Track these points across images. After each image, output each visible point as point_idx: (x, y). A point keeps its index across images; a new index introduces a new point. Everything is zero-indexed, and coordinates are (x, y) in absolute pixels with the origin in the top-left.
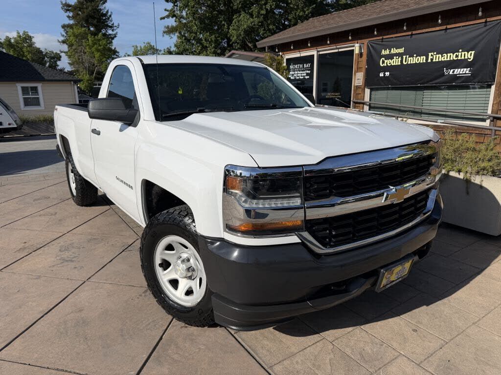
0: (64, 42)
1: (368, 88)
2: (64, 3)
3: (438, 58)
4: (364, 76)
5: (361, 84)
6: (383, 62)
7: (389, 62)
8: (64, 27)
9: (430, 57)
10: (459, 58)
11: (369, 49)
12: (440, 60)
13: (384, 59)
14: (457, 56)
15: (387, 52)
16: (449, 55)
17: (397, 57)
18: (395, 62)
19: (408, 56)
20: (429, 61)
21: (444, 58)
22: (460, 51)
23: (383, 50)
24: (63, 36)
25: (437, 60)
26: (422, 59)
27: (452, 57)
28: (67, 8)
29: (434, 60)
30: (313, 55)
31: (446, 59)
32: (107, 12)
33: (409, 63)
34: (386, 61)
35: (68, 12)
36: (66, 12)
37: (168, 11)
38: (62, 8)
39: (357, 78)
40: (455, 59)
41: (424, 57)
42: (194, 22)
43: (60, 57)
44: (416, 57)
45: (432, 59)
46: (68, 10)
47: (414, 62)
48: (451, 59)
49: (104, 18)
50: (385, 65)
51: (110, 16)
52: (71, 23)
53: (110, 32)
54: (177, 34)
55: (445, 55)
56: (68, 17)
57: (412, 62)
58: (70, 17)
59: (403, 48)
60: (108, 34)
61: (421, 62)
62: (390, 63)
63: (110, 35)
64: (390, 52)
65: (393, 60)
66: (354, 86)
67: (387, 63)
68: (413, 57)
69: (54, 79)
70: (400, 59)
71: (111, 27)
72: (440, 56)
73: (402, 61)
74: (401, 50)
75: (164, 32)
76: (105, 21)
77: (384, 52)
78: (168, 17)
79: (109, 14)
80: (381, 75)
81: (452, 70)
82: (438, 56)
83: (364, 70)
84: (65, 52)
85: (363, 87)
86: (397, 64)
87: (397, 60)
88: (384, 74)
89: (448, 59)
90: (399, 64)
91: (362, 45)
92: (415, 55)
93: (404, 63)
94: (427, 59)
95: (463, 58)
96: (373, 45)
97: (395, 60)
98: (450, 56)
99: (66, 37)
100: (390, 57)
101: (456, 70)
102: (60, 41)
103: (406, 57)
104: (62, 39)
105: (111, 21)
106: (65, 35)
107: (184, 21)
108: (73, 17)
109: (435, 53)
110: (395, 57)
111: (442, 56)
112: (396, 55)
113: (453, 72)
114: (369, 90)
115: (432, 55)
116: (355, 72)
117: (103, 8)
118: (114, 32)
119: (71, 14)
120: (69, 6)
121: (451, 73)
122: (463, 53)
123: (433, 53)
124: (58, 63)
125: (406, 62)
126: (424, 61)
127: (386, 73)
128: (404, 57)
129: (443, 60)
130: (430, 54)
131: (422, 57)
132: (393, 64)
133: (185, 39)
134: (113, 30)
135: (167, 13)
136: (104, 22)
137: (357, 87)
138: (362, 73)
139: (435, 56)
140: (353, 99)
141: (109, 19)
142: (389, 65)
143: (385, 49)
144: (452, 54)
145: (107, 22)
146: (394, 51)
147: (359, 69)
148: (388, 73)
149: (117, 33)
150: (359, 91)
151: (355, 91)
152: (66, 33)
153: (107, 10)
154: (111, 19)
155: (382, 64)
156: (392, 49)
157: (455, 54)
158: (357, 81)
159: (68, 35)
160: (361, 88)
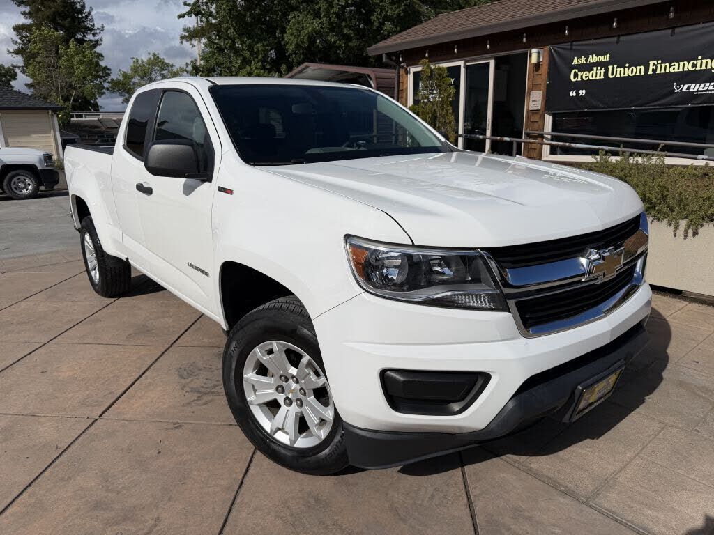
0: (17, 52)
1: (549, 114)
3: (663, 68)
4: (543, 95)
5: (539, 108)
6: (576, 75)
7: (585, 75)
8: (16, 28)
9: (651, 67)
10: (698, 68)
11: (554, 59)
12: (667, 71)
13: (577, 71)
14: (694, 66)
15: (583, 61)
16: (681, 64)
17: (599, 68)
18: (594, 75)
19: (615, 66)
20: (650, 72)
21: (674, 69)
22: (700, 57)
23: (576, 58)
24: (16, 43)
25: (663, 71)
26: (639, 71)
27: (688, 66)
29: (658, 72)
30: (460, 66)
31: (676, 70)
32: (83, 7)
33: (618, 76)
34: (580, 74)
35: (22, 5)
36: (19, 6)
37: (189, 5)
39: (531, 99)
40: (691, 69)
41: (642, 67)
42: (230, 22)
43: (16, 74)
44: (629, 67)
45: (654, 71)
46: (22, 3)
47: (626, 75)
48: (686, 69)
49: (80, 16)
50: (579, 79)
51: (89, 13)
52: (28, 24)
53: (90, 37)
54: (204, 40)
55: (676, 64)
56: (24, 13)
57: (622, 75)
58: (26, 14)
59: (608, 55)
60: (87, 40)
61: (638, 74)
62: (586, 77)
63: (91, 41)
64: (586, 60)
65: (591, 73)
66: (528, 111)
67: (582, 76)
68: (624, 67)
70: (603, 71)
71: (91, 30)
72: (668, 65)
73: (606, 73)
74: (606, 58)
75: (182, 38)
76: (82, 21)
77: (576, 61)
78: (189, 14)
79: (87, 10)
80: (573, 94)
81: (686, 86)
82: (663, 65)
83: (544, 87)
84: (19, 67)
85: (541, 112)
86: (598, 78)
87: (598, 72)
88: (578, 93)
89: (681, 70)
90: (602, 77)
91: (541, 51)
92: (627, 65)
93: (610, 76)
94: (647, 70)
95: (704, 67)
96: (557, 49)
97: (594, 72)
98: (684, 65)
99: (20, 44)
100: (588, 67)
101: (693, 85)
102: (12, 50)
103: (613, 69)
104: (16, 47)
105: (92, 20)
106: (19, 41)
107: (214, 21)
108: (29, 15)
109: (660, 62)
110: (595, 68)
111: (671, 66)
112: (597, 64)
113: (689, 88)
114: (551, 117)
115: (654, 64)
116: (528, 89)
118: (97, 38)
119: (27, 9)
121: (684, 90)
122: (704, 61)
123: (655, 62)
124: (13, 83)
125: (612, 74)
126: (642, 73)
127: (581, 91)
128: (610, 67)
129: (672, 71)
130: (651, 63)
131: (638, 68)
132: (591, 78)
133: (217, 48)
134: (94, 35)
135: (188, 9)
137: (534, 112)
138: (541, 92)
139: (659, 66)
140: (526, 129)
141: (87, 17)
142: (585, 79)
143: (579, 57)
144: (686, 63)
145: (84, 22)
146: (593, 59)
147: (535, 86)
148: (584, 91)
149: (101, 39)
150: (536, 118)
151: (528, 117)
152: (20, 39)
153: (84, 4)
154: (90, 17)
155: (574, 78)
156: (591, 56)
157: (691, 63)
158: (531, 104)
159: (23, 41)
160: (538, 113)
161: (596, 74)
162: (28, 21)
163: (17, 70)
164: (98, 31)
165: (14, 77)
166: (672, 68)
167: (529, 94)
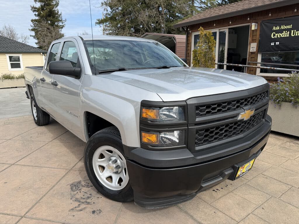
0: (32, 30)
1: (261, 54)
2: (32, 6)
4: (257, 45)
5: (255, 51)
6: (274, 35)
7: (278, 35)
8: (32, 21)
11: (263, 28)
13: (275, 33)
15: (278, 28)
17: (286, 32)
18: (284, 35)
19: (295, 31)
23: (274, 27)
24: (32, 26)
28: (35, 10)
32: (58, 12)
33: (297, 35)
34: (276, 35)
35: (35, 12)
36: (34, 12)
38: (31, 10)
39: (251, 47)
46: (35, 11)
49: (57, 16)
51: (61, 14)
52: (37, 19)
53: (61, 24)
56: (35, 15)
59: (291, 25)
60: (59, 25)
62: (279, 36)
63: (60, 26)
64: (280, 28)
65: (282, 34)
66: (249, 52)
67: (277, 36)
69: (30, 51)
70: (288, 33)
71: (61, 21)
73: (290, 34)
74: (290, 27)
75: (96, 23)
77: (274, 29)
80: (272, 44)
83: (257, 41)
84: (33, 36)
85: (256, 53)
86: (286, 36)
87: (286, 33)
88: (275, 44)
90: (288, 36)
91: (257, 24)
93: (292, 35)
96: (266, 23)
100: (281, 31)
102: (30, 29)
103: (294, 32)
105: (61, 17)
106: (33, 26)
108: (38, 15)
110: (284, 32)
112: (285, 30)
116: (250, 42)
117: (56, 9)
118: (63, 24)
119: (37, 13)
120: (35, 8)
125: (293, 34)
127: (277, 43)
128: (292, 31)
132: (282, 36)
134: (62, 23)
136: (57, 18)
137: (252, 53)
138: (256, 43)
140: (248, 61)
141: (60, 16)
143: (276, 27)
147: (253, 41)
148: (278, 43)
150: (253, 56)
151: (249, 55)
152: (34, 25)
154: (61, 16)
155: (273, 37)
156: (282, 26)
158: (251, 49)
160: (255, 53)
161: (285, 35)
162: (37, 18)
164: (64, 22)
167: (250, 44)
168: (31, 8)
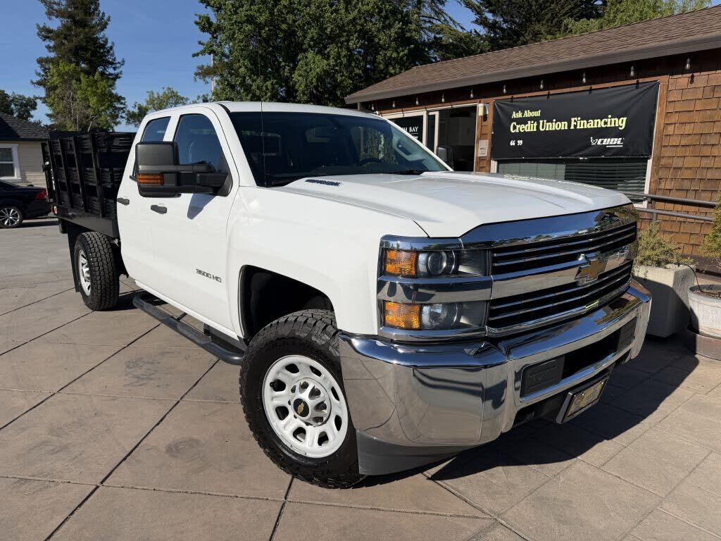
0: (39, 83)
1: (495, 161)
2: (41, 26)
3: (582, 124)
4: (489, 144)
5: (486, 155)
6: (515, 128)
8: (40, 61)
9: (573, 123)
10: (609, 125)
11: (498, 113)
12: (585, 127)
13: (515, 123)
14: (606, 123)
15: (519, 115)
16: (596, 121)
17: (532, 122)
19: (545, 121)
20: (572, 127)
22: (610, 116)
23: (514, 112)
24: (39, 74)
25: (582, 127)
26: (563, 126)
27: (600, 123)
28: (47, 34)
29: (578, 127)
30: (422, 116)
31: (592, 127)
33: (547, 129)
34: (518, 126)
35: (47, 40)
36: (44, 40)
37: (203, 44)
38: (38, 35)
39: (480, 147)
40: (603, 126)
41: (566, 123)
42: (242, 61)
43: (36, 104)
44: (556, 122)
45: (575, 126)
46: (48, 37)
47: (554, 129)
48: (599, 126)
49: (102, 51)
50: (517, 131)
51: (111, 48)
52: (52, 57)
53: (110, 70)
54: (217, 78)
55: (592, 121)
56: (48, 47)
57: (551, 129)
58: (50, 47)
59: (540, 111)
60: (107, 73)
61: (563, 128)
62: (523, 129)
63: (111, 74)
64: (523, 115)
65: (527, 125)
66: (477, 157)
67: (519, 128)
68: (552, 122)
69: (36, 137)
70: (535, 124)
71: (112, 63)
72: (585, 121)
73: (538, 127)
74: (537, 114)
75: (196, 74)
76: (103, 55)
77: (515, 115)
78: (203, 53)
79: (109, 45)
80: (513, 143)
81: (600, 140)
82: (582, 122)
83: (489, 137)
84: (41, 98)
85: (487, 159)
86: (532, 130)
87: (532, 125)
88: (516, 143)
89: (596, 126)
90: (535, 130)
91: (487, 105)
92: (554, 120)
93: (541, 129)
94: (569, 126)
95: (613, 125)
96: (502, 105)
97: (529, 125)
98: (598, 123)
99: (43, 76)
100: (523, 121)
101: (606, 140)
102: (35, 81)
103: (543, 123)
104: (38, 78)
105: (113, 55)
106: (42, 73)
107: (226, 60)
108: (54, 49)
109: (579, 119)
110: (529, 122)
111: (588, 123)
112: (531, 119)
113: (602, 142)
114: (496, 162)
115: (575, 121)
116: (478, 138)
117: (101, 36)
118: (117, 71)
119: (52, 44)
120: (50, 31)
121: (599, 143)
122: (613, 120)
123: (576, 119)
124: (32, 112)
125: (543, 128)
126: (566, 128)
127: (519, 142)
128: (541, 122)
129: (589, 127)
130: (573, 119)
131: (563, 123)
132: (526, 131)
133: (228, 85)
134: (115, 69)
135: (202, 48)
136: (102, 57)
137: (481, 159)
138: (488, 141)
139: (578, 122)
141: (108, 52)
142: (521, 131)
143: (517, 112)
144: (599, 120)
145: (105, 56)
146: (528, 114)
147: (483, 136)
148: (521, 142)
149: (121, 73)
150: (484, 163)
151: (478, 163)
152: (44, 71)
153: (107, 40)
154: (111, 52)
155: (513, 130)
156: (526, 112)
157: (603, 120)
158: (480, 151)
159: (46, 73)
160: (485, 160)
161: (530, 127)
162: (52, 55)
163: (39, 101)
164: (118, 65)
165: (34, 106)
166: (589, 124)
167: (478, 142)
168: (37, 30)
